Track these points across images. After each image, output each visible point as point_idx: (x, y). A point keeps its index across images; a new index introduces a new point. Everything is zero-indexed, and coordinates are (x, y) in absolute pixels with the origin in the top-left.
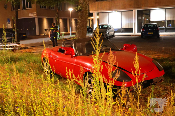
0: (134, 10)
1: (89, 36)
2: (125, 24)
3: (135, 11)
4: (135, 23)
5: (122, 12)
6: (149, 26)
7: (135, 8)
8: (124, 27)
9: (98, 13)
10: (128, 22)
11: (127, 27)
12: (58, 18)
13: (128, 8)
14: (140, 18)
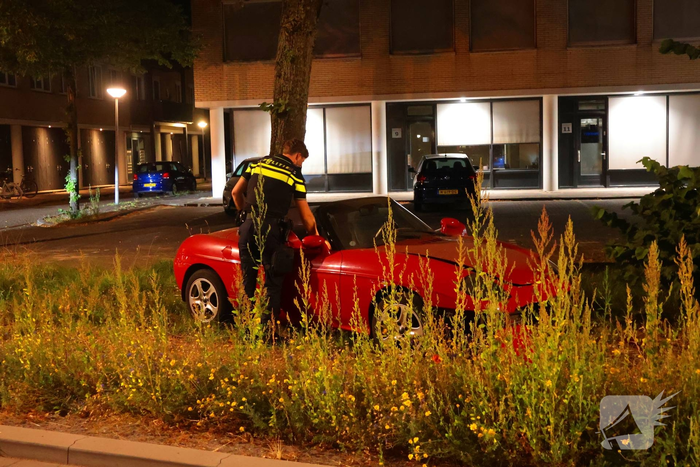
0: (373, 103)
1: (196, 205)
2: (341, 158)
3: (379, 107)
4: (379, 154)
5: (327, 110)
6: (439, 165)
7: (378, 94)
8: (335, 168)
9: (231, 109)
10: (350, 151)
11: (349, 170)
12: (70, 126)
13: (352, 95)
14: (397, 133)
